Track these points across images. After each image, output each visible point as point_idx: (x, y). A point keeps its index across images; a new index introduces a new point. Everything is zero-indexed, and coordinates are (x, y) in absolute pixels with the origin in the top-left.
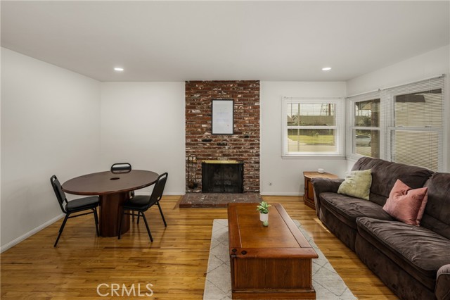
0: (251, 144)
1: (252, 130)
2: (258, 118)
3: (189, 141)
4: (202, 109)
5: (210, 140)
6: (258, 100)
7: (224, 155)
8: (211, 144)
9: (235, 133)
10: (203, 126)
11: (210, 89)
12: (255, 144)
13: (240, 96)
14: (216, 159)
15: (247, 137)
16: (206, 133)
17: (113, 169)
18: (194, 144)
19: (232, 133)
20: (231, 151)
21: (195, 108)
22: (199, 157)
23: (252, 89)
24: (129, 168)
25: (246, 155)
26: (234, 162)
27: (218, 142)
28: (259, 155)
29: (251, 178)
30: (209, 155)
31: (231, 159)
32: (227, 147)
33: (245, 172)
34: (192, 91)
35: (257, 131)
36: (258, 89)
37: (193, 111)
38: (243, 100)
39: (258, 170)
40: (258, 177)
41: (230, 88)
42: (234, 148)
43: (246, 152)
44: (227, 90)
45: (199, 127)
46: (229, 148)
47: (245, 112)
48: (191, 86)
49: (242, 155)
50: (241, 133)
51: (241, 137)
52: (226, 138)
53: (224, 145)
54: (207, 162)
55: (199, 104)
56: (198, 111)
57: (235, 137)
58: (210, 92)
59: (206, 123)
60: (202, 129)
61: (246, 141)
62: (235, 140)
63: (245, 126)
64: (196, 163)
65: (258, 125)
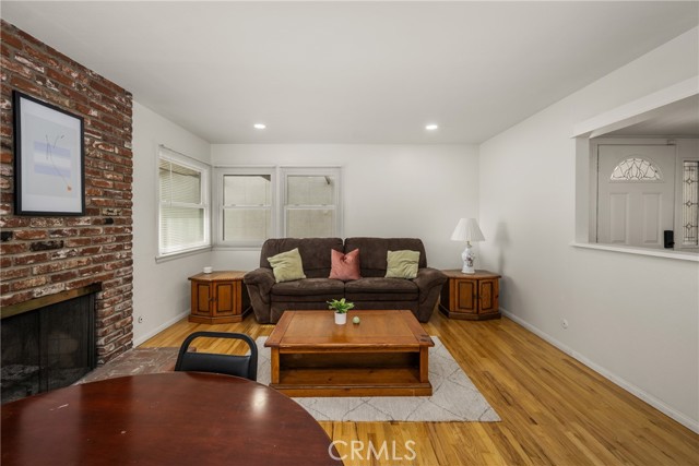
0: (119, 239)
1: (119, 206)
2: (128, 179)
5: (3, 236)
6: (128, 137)
7: (56, 279)
8: (8, 250)
9: (85, 211)
11: (4, 52)
12: (125, 240)
13: (94, 113)
15: (110, 221)
19: (78, 209)
20: (74, 261)
23: (120, 107)
25: (107, 266)
28: (131, 263)
29: (118, 318)
32: (62, 253)
33: (107, 308)
35: (127, 207)
36: (129, 112)
38: (104, 128)
39: (130, 296)
40: (130, 314)
41: (69, 78)
42: (82, 254)
43: (109, 258)
44: (61, 81)
46: (69, 256)
47: (106, 158)
49: (100, 269)
50: (96, 212)
51: (97, 222)
53: (54, 246)
57: (84, 222)
58: (4, 62)
61: (108, 231)
62: (84, 232)
63: (105, 194)
65: (128, 195)
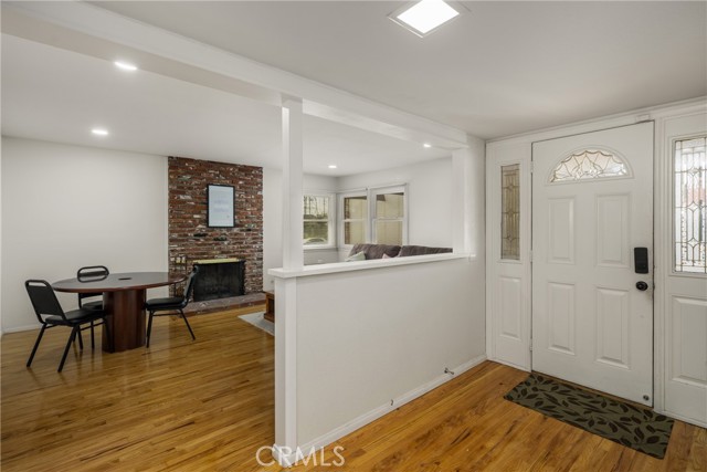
0: (255, 239)
1: (255, 223)
2: (260, 209)
3: (175, 236)
4: (193, 195)
5: (205, 235)
6: (260, 189)
7: (223, 253)
8: (206, 240)
9: (236, 225)
10: (195, 216)
11: (205, 171)
12: (258, 239)
13: (241, 182)
14: (213, 258)
15: (249, 230)
16: (200, 226)
17: (79, 275)
18: (183, 240)
19: (232, 225)
20: (231, 247)
21: (184, 193)
22: (190, 256)
23: (256, 176)
24: (105, 273)
25: (248, 250)
26: (234, 260)
27: (216, 236)
28: (262, 251)
29: (254, 276)
30: (204, 254)
31: (231, 257)
32: (226, 243)
33: (247, 270)
34: (180, 171)
35: (260, 224)
36: (261, 177)
37: (182, 197)
38: (245, 188)
39: (261, 267)
40: (261, 275)
41: (229, 171)
42: (235, 244)
43: (248, 247)
44: (226, 174)
45: (190, 218)
46: (229, 244)
47: (247, 201)
48: (177, 165)
49: (244, 251)
50: (242, 226)
51: (242, 230)
52: (224, 231)
53: (222, 240)
54: (200, 262)
55: (190, 188)
56: (189, 197)
57: (236, 230)
58: (205, 175)
59: (199, 213)
60: (194, 220)
61: (248, 234)
62: (236, 234)
63: (247, 217)
64: (185, 265)
65: (260, 217)
